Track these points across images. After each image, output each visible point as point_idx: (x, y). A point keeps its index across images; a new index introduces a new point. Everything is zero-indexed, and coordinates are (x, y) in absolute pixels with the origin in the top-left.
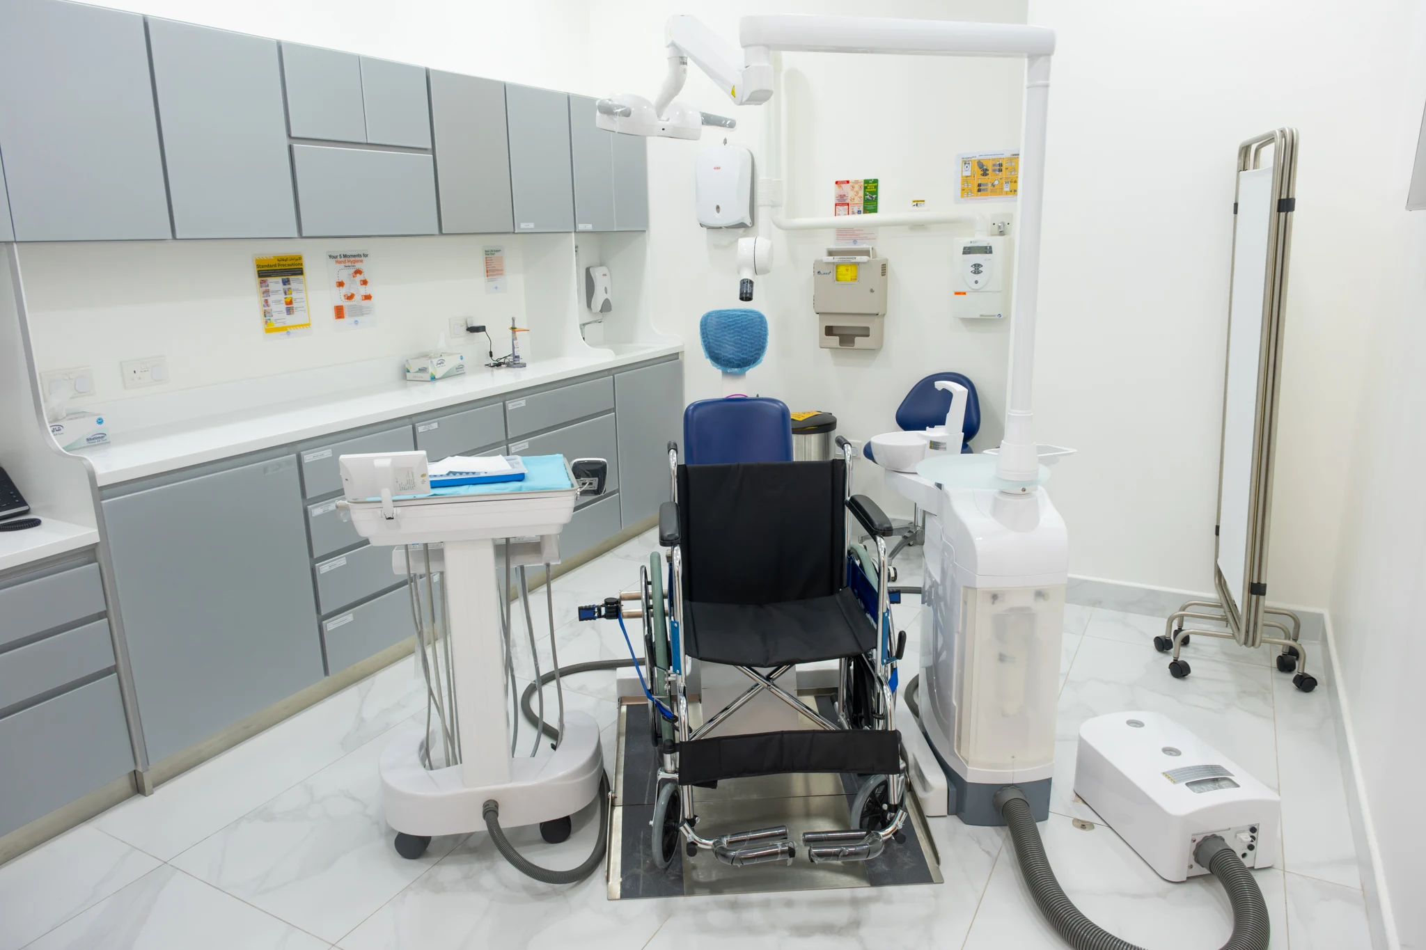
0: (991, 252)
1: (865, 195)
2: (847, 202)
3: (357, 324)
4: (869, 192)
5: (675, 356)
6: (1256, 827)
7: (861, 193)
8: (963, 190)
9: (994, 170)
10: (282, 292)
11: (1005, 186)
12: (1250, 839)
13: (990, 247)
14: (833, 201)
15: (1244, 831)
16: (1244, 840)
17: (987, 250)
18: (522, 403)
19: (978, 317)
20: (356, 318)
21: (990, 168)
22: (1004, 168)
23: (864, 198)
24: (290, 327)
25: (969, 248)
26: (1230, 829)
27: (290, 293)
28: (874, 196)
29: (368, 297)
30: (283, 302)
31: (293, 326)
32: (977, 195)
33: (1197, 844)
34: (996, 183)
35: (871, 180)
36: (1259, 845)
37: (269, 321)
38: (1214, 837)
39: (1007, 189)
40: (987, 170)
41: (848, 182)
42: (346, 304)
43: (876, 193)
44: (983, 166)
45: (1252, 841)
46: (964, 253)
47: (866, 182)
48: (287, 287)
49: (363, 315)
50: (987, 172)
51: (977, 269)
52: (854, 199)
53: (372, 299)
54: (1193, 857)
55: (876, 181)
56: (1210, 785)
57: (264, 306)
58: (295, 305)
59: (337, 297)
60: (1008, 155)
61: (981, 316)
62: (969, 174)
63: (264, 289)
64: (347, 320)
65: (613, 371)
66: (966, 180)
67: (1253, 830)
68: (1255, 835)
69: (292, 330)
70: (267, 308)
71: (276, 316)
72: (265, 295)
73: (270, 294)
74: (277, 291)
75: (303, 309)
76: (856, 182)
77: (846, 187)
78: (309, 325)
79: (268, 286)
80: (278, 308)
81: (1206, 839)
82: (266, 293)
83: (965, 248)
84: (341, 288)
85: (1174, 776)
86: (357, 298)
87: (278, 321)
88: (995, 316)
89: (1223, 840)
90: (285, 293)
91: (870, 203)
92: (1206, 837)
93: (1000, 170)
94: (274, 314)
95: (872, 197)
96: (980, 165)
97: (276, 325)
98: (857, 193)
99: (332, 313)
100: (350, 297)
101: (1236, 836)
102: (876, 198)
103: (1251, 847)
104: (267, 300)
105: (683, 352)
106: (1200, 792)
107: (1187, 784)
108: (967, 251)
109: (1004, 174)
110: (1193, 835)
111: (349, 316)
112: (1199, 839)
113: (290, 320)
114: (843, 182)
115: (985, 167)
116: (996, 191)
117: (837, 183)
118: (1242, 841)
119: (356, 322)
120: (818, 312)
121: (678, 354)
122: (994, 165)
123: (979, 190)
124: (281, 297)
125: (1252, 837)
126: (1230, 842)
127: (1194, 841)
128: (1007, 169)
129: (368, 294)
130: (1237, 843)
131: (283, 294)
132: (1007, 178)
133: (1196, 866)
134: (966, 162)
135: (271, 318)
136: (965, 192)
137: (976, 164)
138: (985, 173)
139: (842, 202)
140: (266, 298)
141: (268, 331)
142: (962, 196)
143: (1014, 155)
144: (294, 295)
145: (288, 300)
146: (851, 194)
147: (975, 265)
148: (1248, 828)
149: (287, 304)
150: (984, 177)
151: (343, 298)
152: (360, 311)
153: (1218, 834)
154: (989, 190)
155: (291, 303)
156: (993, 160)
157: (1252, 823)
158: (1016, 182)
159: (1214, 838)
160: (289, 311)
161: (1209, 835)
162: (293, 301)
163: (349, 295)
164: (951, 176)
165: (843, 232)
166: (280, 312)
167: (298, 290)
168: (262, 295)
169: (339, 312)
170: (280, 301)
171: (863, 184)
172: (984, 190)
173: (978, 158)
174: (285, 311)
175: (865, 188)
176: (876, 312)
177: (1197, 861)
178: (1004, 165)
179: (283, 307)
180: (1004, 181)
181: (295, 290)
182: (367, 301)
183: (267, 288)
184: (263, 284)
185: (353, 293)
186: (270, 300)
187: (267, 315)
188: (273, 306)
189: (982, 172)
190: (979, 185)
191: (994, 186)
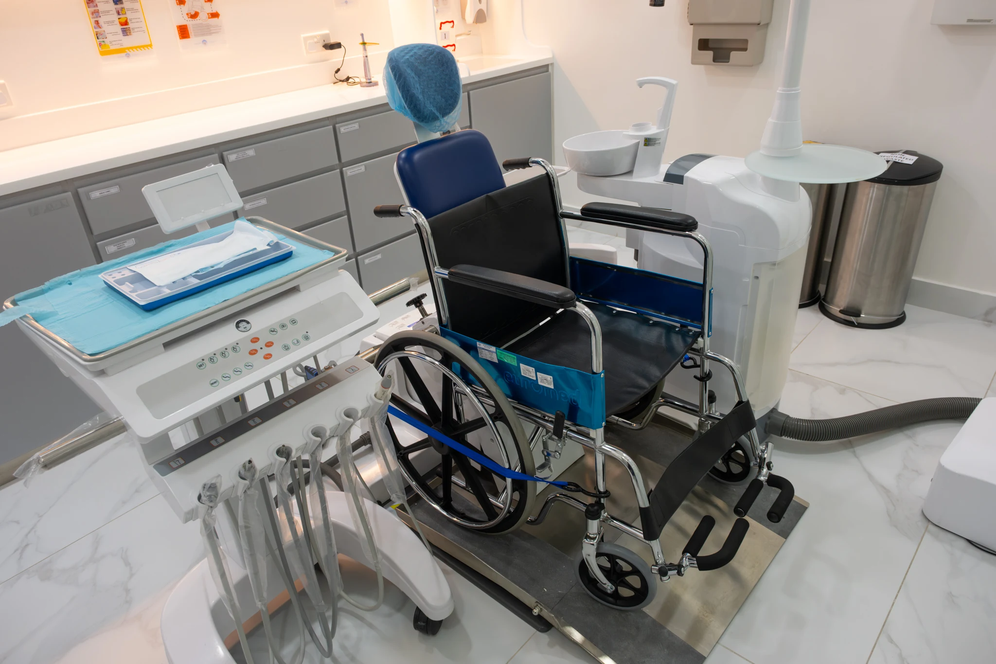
3: (205, 44)
5: (545, 69)
10: (115, 12)
18: (354, 126)
20: (205, 38)
24: (129, 48)
27: (124, 13)
29: (215, 15)
30: (117, 22)
31: (132, 48)
37: (102, 43)
42: (190, 23)
48: (119, 6)
49: (211, 34)
53: (220, 17)
57: (95, 28)
58: (131, 25)
59: (179, 16)
63: (93, 9)
64: (192, 40)
69: (132, 52)
70: (98, 30)
71: (110, 38)
72: (94, 15)
73: (101, 15)
74: (108, 12)
75: (142, 29)
78: (150, 46)
79: (97, 6)
80: (112, 29)
82: (96, 13)
84: (182, 6)
86: (203, 16)
87: (114, 43)
90: (118, 13)
94: (108, 36)
97: (112, 48)
99: (176, 33)
100: (195, 16)
104: (97, 21)
105: (552, 64)
111: (196, 36)
113: (127, 41)
119: (204, 42)
120: (693, 22)
121: (547, 66)
124: (115, 17)
129: (214, 11)
131: (116, 14)
135: (105, 40)
140: (96, 19)
141: (103, 53)
144: (129, 15)
145: (123, 21)
149: (122, 24)
151: (186, 17)
152: (206, 31)
155: (126, 23)
160: (126, 32)
162: (128, 21)
163: (193, 13)
166: (115, 33)
167: (133, 10)
168: (91, 16)
169: (183, 32)
170: (113, 22)
174: (120, 32)
176: (757, 21)
179: (118, 28)
181: (129, 10)
182: (215, 20)
183: (96, 8)
184: (91, 4)
185: (197, 10)
186: (101, 21)
187: (99, 37)
188: (106, 28)
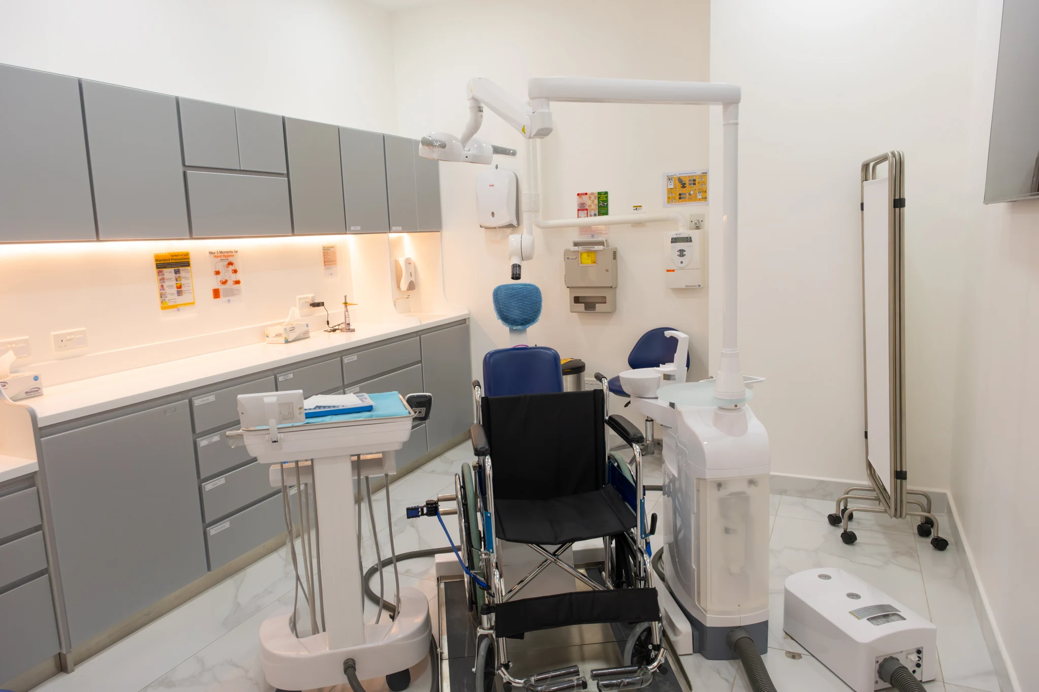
0: (691, 241)
1: (599, 203)
2: (586, 208)
3: (229, 302)
4: (602, 201)
5: (464, 321)
6: (921, 649)
7: (596, 202)
8: (669, 198)
9: (690, 184)
10: (174, 279)
11: (698, 194)
12: (918, 659)
13: (690, 238)
14: (576, 208)
15: (912, 653)
16: (914, 660)
17: (688, 240)
18: (354, 357)
19: (684, 287)
20: (229, 298)
21: (687, 183)
22: (696, 182)
23: (598, 205)
24: (179, 305)
25: (676, 238)
26: (902, 652)
27: (180, 279)
28: (605, 204)
29: (237, 282)
30: (175, 286)
31: (182, 305)
32: (679, 202)
33: (880, 664)
34: (692, 192)
35: (603, 192)
36: (925, 663)
37: (164, 301)
38: (892, 658)
39: (699, 197)
40: (685, 184)
41: (586, 194)
42: (221, 287)
43: (607, 201)
44: (682, 181)
45: (919, 660)
46: (672, 242)
47: (599, 193)
48: (178, 275)
49: (234, 295)
51: (682, 253)
52: (591, 206)
53: (241, 284)
54: (877, 675)
55: (606, 193)
56: (884, 620)
57: (161, 290)
58: (183, 289)
59: (215, 283)
60: (699, 173)
61: (686, 286)
62: (672, 187)
63: (161, 277)
64: (222, 299)
65: (420, 333)
66: (670, 191)
67: (919, 652)
68: (920, 655)
69: (181, 308)
70: (162, 291)
71: (169, 297)
72: (161, 282)
73: (165, 281)
74: (170, 279)
75: (189, 291)
76: (592, 194)
77: (584, 197)
78: (194, 303)
79: (164, 275)
80: (171, 291)
81: (886, 660)
82: (162, 280)
83: (672, 239)
84: (218, 275)
85: (857, 614)
86: (230, 283)
87: (171, 301)
88: (696, 286)
89: (898, 660)
90: (177, 280)
91: (603, 209)
92: (885, 659)
93: (694, 184)
94: (168, 296)
95: (604, 204)
96: (680, 180)
97: (169, 304)
98: (593, 201)
99: (211, 294)
100: (225, 282)
101: (907, 657)
102: (607, 205)
103: (918, 665)
104: (162, 285)
105: (469, 318)
106: (878, 625)
107: (868, 619)
108: (674, 240)
109: (697, 187)
110: (876, 657)
111: (224, 296)
112: (881, 661)
113: (180, 300)
114: (582, 194)
115: (683, 182)
116: (692, 198)
117: (578, 195)
118: (912, 661)
119: (229, 301)
120: (569, 286)
121: (465, 319)
122: (690, 180)
123: (680, 198)
124: (174, 283)
125: (919, 657)
126: (903, 662)
127: (878, 662)
128: (699, 183)
129: (237, 280)
130: (908, 662)
131: (175, 280)
132: (699, 189)
133: (880, 681)
134: (670, 179)
135: (165, 299)
136: (670, 200)
137: (677, 180)
138: (684, 186)
139: (582, 208)
141: (163, 308)
142: (668, 202)
143: (703, 173)
144: (183, 282)
145: (179, 285)
146: (589, 202)
147: (680, 250)
148: (915, 650)
149: (178, 288)
150: (682, 189)
151: (219, 283)
152: (231, 293)
153: (894, 656)
154: (687, 198)
155: (180, 287)
156: (689, 177)
157: (918, 646)
158: (706, 192)
159: (890, 660)
160: (179, 293)
161: (888, 657)
162: (182, 286)
163: (224, 281)
164: (660, 189)
165: (584, 229)
166: (172, 294)
167: (186, 278)
168: (159, 282)
169: (216, 294)
170: (172, 286)
171: (597, 195)
172: (683, 198)
173: (678, 175)
174: (176, 293)
175: (599, 198)
176: (611, 286)
177: (881, 677)
178: (697, 180)
179: (175, 290)
180: (697, 191)
181: (183, 278)
182: (237, 285)
183: (163, 277)
184: (160, 274)
185: (227, 279)
186: (165, 285)
187: (163, 297)
188: (168, 290)
189: (681, 186)
190: (680, 194)
191: (690, 194)
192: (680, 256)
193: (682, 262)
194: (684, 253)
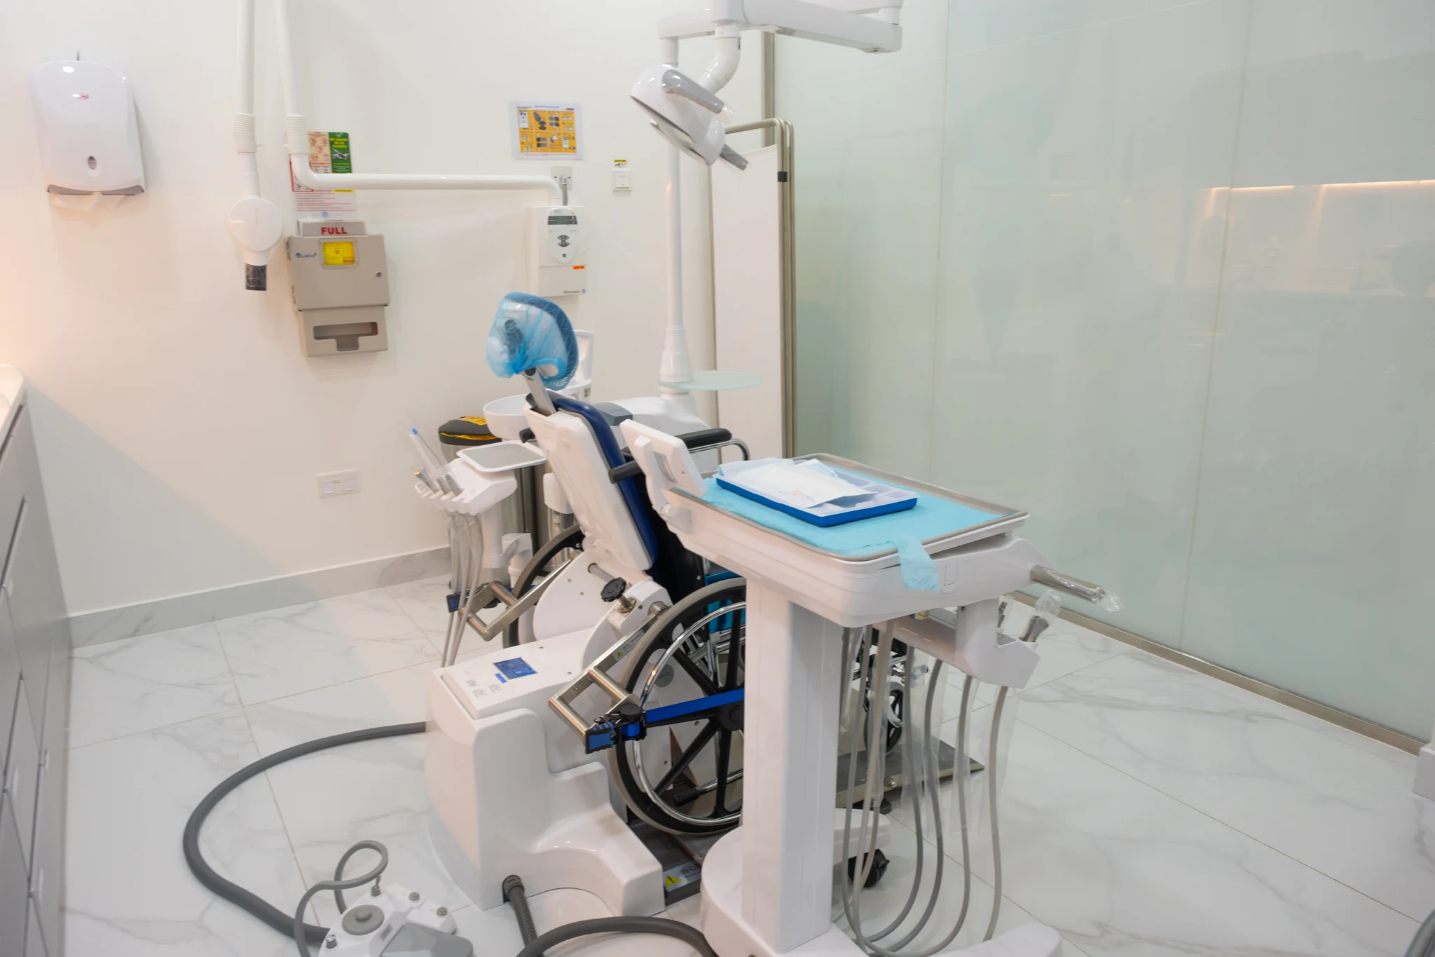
0: (576, 223)
8: (522, 143)
9: (551, 124)
11: (563, 141)
13: (575, 218)
17: (572, 221)
21: (548, 121)
22: (560, 122)
25: (555, 218)
32: (537, 151)
34: (555, 138)
39: (566, 145)
40: (544, 123)
44: (540, 118)
46: (550, 223)
50: (545, 126)
51: (564, 241)
60: (563, 109)
61: (566, 292)
62: (526, 125)
66: (524, 132)
83: (550, 218)
93: (557, 125)
96: (537, 117)
108: (553, 220)
109: (561, 129)
115: (542, 120)
116: (556, 147)
122: (551, 118)
123: (539, 145)
128: (563, 123)
132: (564, 134)
134: (522, 112)
136: (524, 146)
137: (533, 116)
138: (542, 126)
142: (522, 150)
143: (569, 109)
147: (561, 237)
150: (542, 131)
154: (548, 146)
156: (550, 112)
158: (574, 138)
164: (508, 126)
172: (543, 145)
173: (534, 109)
178: (560, 119)
180: (562, 136)
189: (540, 125)
190: (538, 139)
191: (552, 141)
192: (562, 245)
193: (564, 255)
194: (567, 241)
